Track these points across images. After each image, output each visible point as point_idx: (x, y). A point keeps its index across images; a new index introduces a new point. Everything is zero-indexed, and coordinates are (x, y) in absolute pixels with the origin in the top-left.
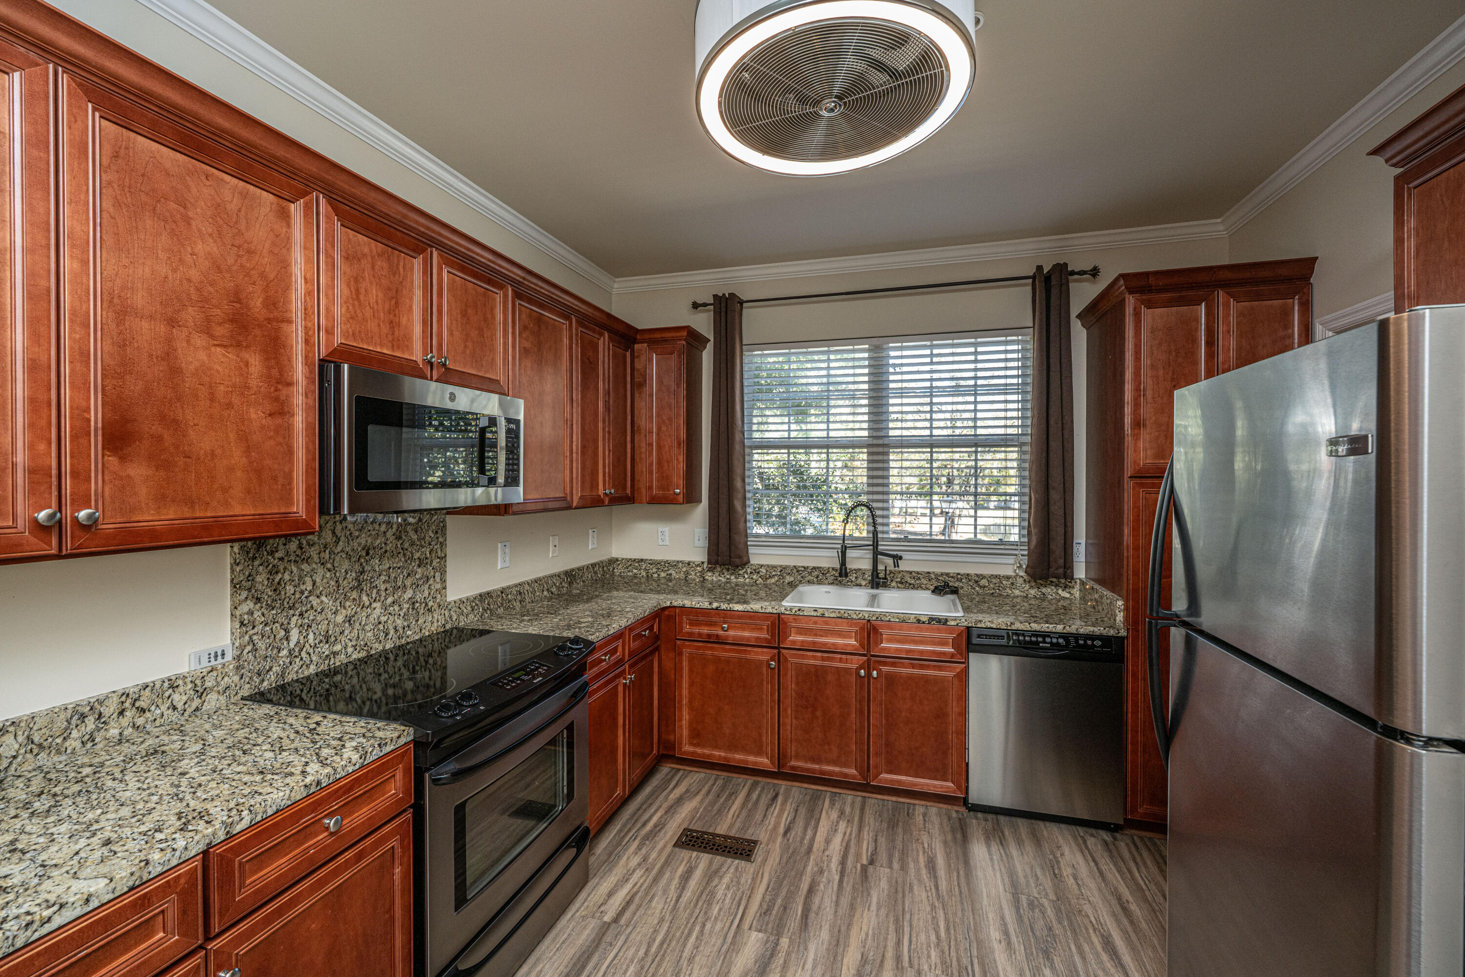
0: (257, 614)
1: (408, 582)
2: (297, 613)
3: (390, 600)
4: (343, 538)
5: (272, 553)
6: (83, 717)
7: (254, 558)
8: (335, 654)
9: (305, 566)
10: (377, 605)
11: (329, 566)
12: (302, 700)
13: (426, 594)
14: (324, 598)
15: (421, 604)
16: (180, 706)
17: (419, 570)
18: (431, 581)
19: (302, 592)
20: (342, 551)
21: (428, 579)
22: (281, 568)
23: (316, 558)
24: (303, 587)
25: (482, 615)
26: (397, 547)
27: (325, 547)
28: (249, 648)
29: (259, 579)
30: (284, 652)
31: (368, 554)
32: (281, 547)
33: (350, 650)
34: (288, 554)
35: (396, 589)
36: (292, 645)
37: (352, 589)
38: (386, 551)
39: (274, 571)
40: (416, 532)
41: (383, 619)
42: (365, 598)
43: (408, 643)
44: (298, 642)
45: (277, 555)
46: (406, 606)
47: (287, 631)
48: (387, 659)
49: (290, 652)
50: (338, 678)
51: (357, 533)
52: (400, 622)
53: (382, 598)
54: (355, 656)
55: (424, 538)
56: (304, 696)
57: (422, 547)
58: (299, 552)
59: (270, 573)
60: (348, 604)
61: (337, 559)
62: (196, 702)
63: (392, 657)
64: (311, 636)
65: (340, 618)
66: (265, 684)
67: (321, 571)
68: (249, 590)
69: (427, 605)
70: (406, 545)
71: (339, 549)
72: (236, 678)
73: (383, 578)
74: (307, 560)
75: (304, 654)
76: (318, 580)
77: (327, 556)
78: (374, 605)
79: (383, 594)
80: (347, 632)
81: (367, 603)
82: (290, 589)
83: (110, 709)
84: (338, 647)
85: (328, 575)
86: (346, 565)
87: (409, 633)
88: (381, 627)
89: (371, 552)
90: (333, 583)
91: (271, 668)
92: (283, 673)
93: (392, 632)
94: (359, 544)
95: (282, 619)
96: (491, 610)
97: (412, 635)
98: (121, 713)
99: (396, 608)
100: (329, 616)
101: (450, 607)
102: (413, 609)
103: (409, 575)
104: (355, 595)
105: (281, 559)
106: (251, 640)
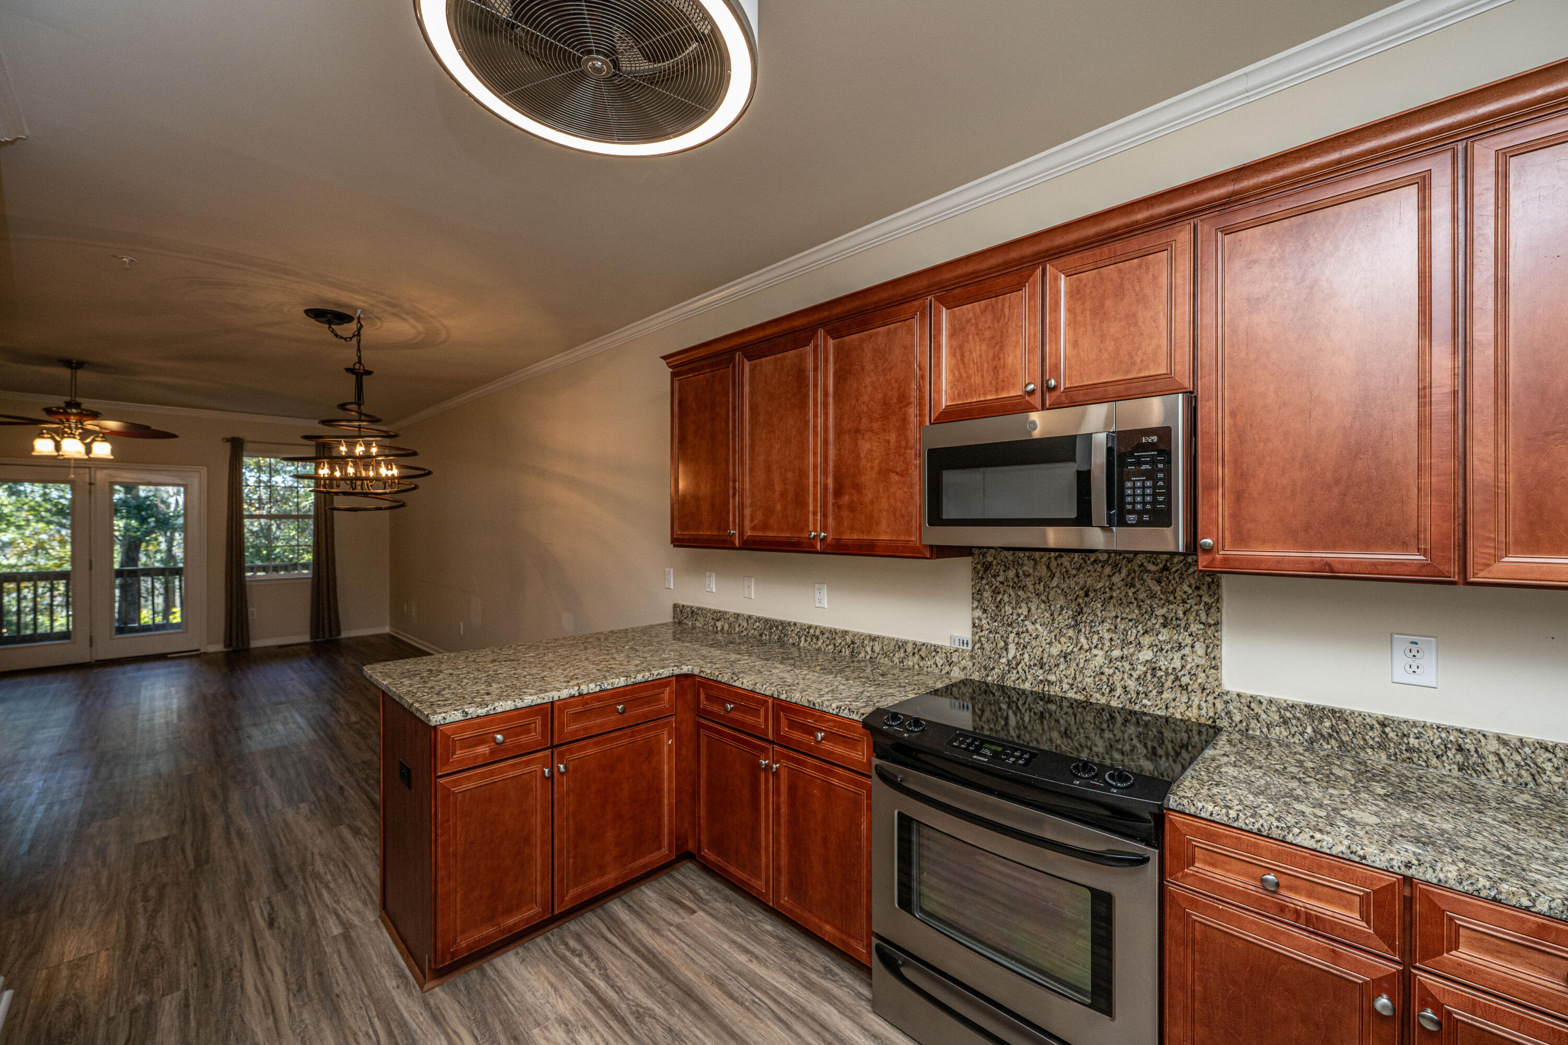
0: (984, 622)
1: (1146, 640)
2: (1015, 631)
3: (1116, 653)
4: (1058, 574)
5: (995, 576)
6: (899, 648)
7: (982, 578)
8: (1050, 683)
9: (1021, 593)
10: (1101, 653)
11: (1043, 598)
12: (1018, 707)
13: (1177, 663)
14: (1038, 626)
15: (1167, 674)
16: (939, 665)
17: (1164, 631)
18: (1187, 651)
19: (1019, 615)
20: (1057, 586)
21: (1180, 647)
22: (1002, 590)
23: (1031, 588)
24: (1020, 611)
25: (1311, 741)
26: (1127, 595)
27: (1040, 580)
28: (978, 645)
29: (986, 594)
30: (1003, 660)
31: (1087, 595)
32: (1002, 573)
33: (1066, 687)
34: (1007, 580)
35: (1125, 643)
36: (1010, 656)
37: (1069, 627)
38: (1111, 597)
39: (996, 592)
40: (1159, 582)
41: (1108, 671)
42: (1083, 640)
43: (1145, 714)
44: (1015, 657)
45: (998, 579)
46: (1141, 669)
47: (1006, 644)
48: (1112, 717)
49: (1009, 663)
50: (1052, 707)
51: (1074, 572)
52: (1132, 684)
53: (1106, 648)
54: (1071, 694)
55: (1174, 592)
56: (1020, 704)
57: (1171, 603)
58: (1016, 580)
59: (993, 591)
60: (1063, 640)
61: (1052, 593)
62: (947, 668)
63: (1119, 720)
64: (1026, 656)
65: (1055, 651)
66: (990, 678)
67: (1035, 600)
68: (979, 601)
69: (1177, 678)
70: (1142, 596)
71: (1054, 584)
72: (970, 664)
73: (1107, 625)
74: (1024, 588)
75: (1019, 667)
76: (1033, 608)
77: (1042, 588)
78: (1095, 651)
79: (1108, 644)
80: (1062, 667)
81: (1086, 647)
82: (1008, 609)
83: (909, 648)
84: (1052, 678)
85: (1043, 606)
86: (1061, 602)
87: (1145, 701)
88: (1104, 679)
89: (1091, 595)
90: (1047, 615)
91: (993, 669)
92: (1003, 677)
93: (1119, 691)
94: (1077, 584)
95: (1002, 631)
96: (1342, 744)
97: (1151, 705)
98: (914, 654)
99: (1127, 666)
100: (1044, 644)
101: (1226, 698)
102: (1154, 676)
103: (1146, 632)
104: (1071, 633)
105: (1002, 583)
106: (980, 641)
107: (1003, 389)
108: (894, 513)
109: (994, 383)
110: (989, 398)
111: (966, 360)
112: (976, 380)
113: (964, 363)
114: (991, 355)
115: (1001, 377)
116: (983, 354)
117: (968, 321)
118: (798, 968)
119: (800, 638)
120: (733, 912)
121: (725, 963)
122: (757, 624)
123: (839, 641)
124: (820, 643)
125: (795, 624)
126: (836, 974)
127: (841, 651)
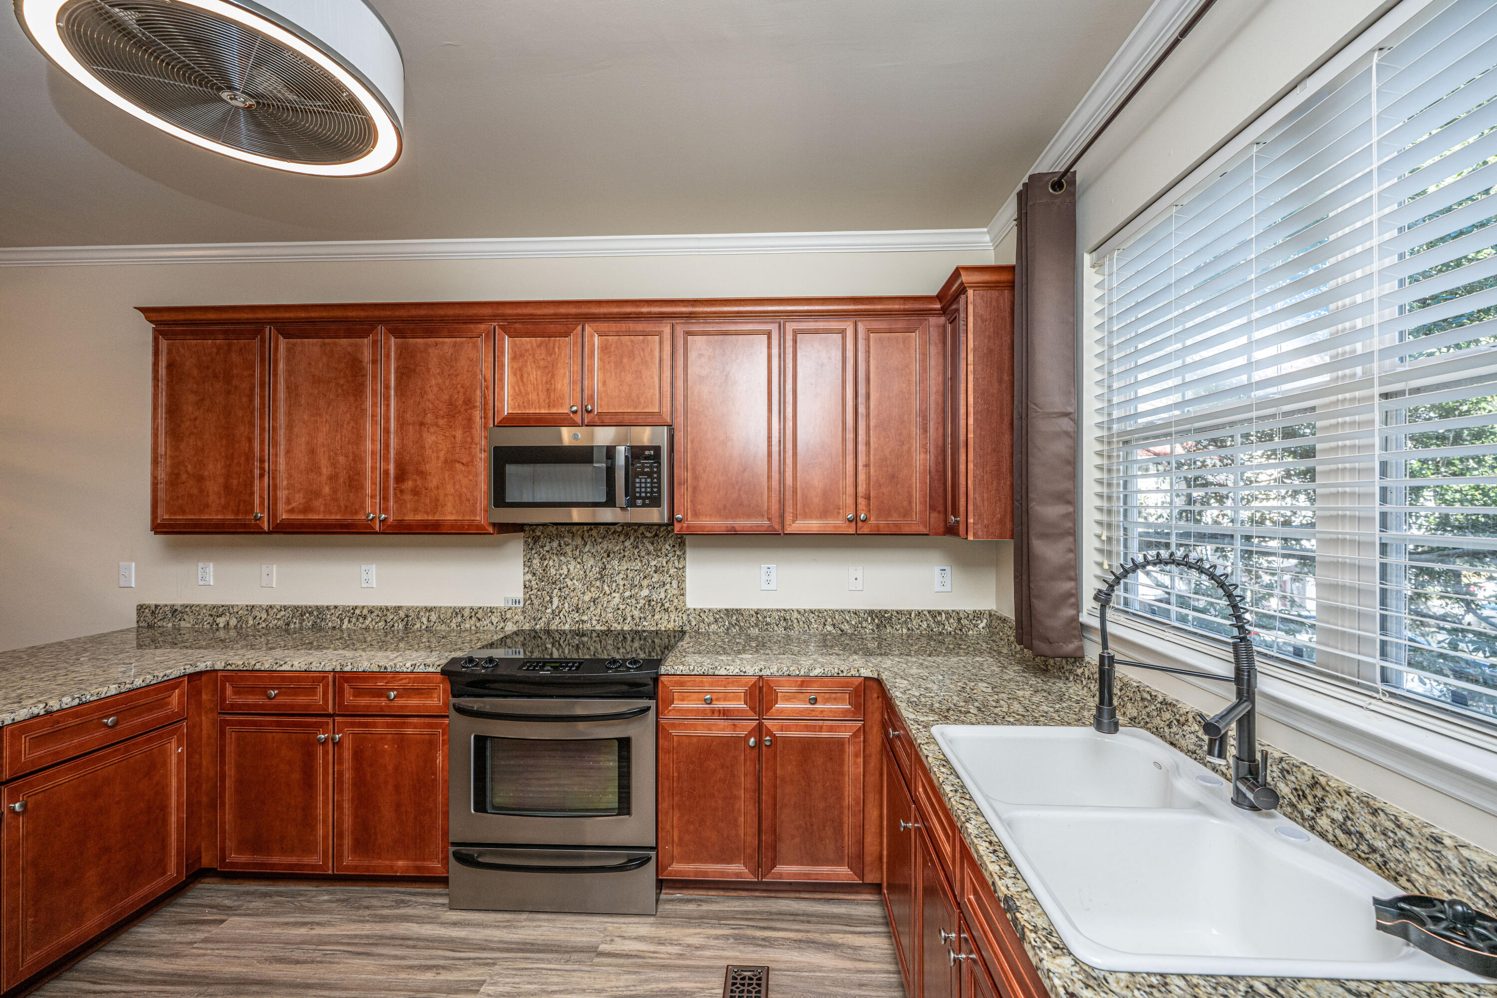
0: (533, 583)
1: (645, 583)
2: (558, 587)
3: (627, 594)
4: (589, 543)
5: (542, 547)
6: (457, 614)
7: (532, 549)
8: (583, 622)
9: (562, 558)
10: (617, 595)
11: (579, 560)
12: (560, 645)
13: (662, 595)
14: (575, 581)
15: (657, 603)
16: (495, 623)
17: (655, 575)
18: (668, 587)
19: (561, 575)
20: (589, 551)
21: (664, 584)
22: (548, 557)
23: (570, 554)
24: (562, 572)
25: (728, 629)
26: (634, 554)
27: (577, 547)
28: (529, 602)
29: (535, 561)
30: (549, 611)
31: (608, 556)
32: (548, 544)
33: (594, 622)
34: (552, 549)
35: (633, 586)
36: (554, 607)
37: (596, 579)
38: (624, 556)
39: (543, 559)
40: (653, 544)
41: (622, 607)
42: (606, 588)
43: (644, 631)
44: (558, 607)
45: (545, 549)
46: (642, 602)
47: (551, 598)
48: (625, 638)
49: (553, 612)
50: (585, 639)
51: (600, 540)
52: (636, 613)
53: (621, 591)
54: (598, 627)
55: (661, 550)
56: (561, 642)
57: (659, 557)
58: (559, 548)
59: (541, 559)
60: (592, 589)
61: (585, 556)
62: (502, 624)
63: (629, 638)
64: (566, 605)
65: (587, 598)
66: (538, 626)
67: (573, 563)
68: (529, 567)
69: (663, 605)
70: (643, 554)
71: (586, 550)
72: (522, 618)
73: (621, 576)
74: (564, 554)
75: (561, 615)
76: (572, 569)
77: (578, 553)
78: (614, 595)
79: (622, 588)
80: (592, 609)
81: (608, 592)
82: (553, 571)
83: (467, 613)
84: (585, 618)
85: (578, 566)
86: (592, 562)
87: (645, 623)
88: (620, 612)
89: (612, 555)
90: (582, 573)
91: (541, 618)
92: (549, 623)
93: (629, 619)
94: (602, 548)
95: (547, 588)
96: (741, 627)
97: (648, 625)
98: (471, 617)
99: (634, 601)
100: (579, 594)
101: (688, 612)
102: (649, 605)
103: (645, 577)
104: (598, 583)
105: (548, 551)
106: (530, 598)
107: (554, 406)
108: (460, 496)
109: (547, 401)
110: (543, 411)
111: (525, 379)
112: (533, 397)
113: (523, 382)
114: (544, 380)
115: (552, 396)
116: (539, 378)
117: (527, 351)
118: (368, 912)
119: (342, 620)
120: (277, 903)
121: (280, 943)
122: (283, 613)
123: (391, 617)
124: (367, 622)
125: (336, 607)
126: (409, 901)
127: (393, 626)
